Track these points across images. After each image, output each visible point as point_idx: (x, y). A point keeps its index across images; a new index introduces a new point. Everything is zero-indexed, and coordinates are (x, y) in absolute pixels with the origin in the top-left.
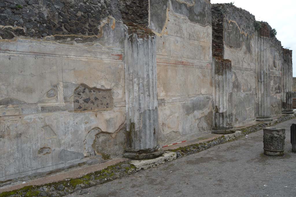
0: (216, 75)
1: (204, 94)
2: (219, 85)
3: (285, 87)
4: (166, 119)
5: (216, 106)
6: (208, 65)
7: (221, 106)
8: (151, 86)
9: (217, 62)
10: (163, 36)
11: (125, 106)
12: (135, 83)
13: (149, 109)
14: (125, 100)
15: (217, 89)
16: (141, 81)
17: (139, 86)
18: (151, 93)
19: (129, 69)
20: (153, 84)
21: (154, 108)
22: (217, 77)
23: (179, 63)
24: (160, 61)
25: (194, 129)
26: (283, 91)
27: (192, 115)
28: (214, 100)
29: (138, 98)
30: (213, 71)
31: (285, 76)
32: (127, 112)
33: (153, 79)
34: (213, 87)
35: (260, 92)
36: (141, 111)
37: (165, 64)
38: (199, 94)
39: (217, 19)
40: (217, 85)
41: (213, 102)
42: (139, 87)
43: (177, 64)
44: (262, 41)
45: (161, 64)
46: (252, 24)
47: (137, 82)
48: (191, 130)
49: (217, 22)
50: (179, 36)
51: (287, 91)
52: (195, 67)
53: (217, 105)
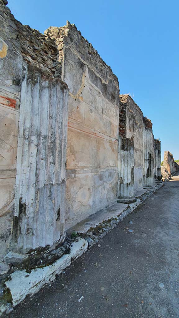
0: (122, 151)
1: (112, 167)
2: (124, 159)
3: (156, 165)
4: (76, 192)
5: (121, 178)
6: (115, 141)
7: (126, 178)
8: (58, 149)
9: (123, 139)
10: (77, 99)
11: (15, 178)
12: (32, 143)
13: (52, 183)
14: (16, 169)
15: (122, 162)
16: (42, 141)
17: (37, 147)
18: (57, 159)
19: (24, 122)
20: (61, 147)
21: (61, 181)
22: (123, 152)
23: (92, 133)
24: (73, 126)
25: (103, 200)
26: (155, 167)
27: (102, 187)
28: (119, 172)
29: (35, 166)
30: (120, 147)
31: (156, 158)
32: (17, 186)
33: (61, 141)
34: (119, 161)
35: (145, 167)
36: (39, 186)
37: (79, 131)
38: (108, 166)
39: (122, 107)
40: (123, 160)
41: (119, 174)
42: (37, 149)
43: (90, 134)
44: (148, 131)
45: (74, 129)
46: (142, 118)
47: (35, 142)
48: (101, 202)
49: (122, 109)
50: (94, 107)
51: (158, 168)
52: (106, 140)
53: (122, 176)
